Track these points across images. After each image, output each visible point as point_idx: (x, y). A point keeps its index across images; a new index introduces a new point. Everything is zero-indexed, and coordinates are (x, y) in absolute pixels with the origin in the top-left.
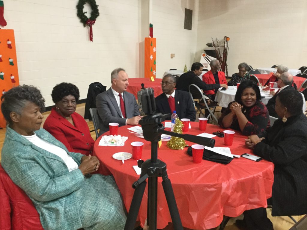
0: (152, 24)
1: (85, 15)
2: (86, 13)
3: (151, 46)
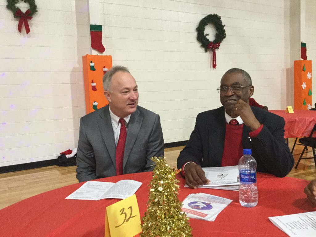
0: (305, 43)
1: (206, 38)
2: (208, 35)
3: (303, 72)
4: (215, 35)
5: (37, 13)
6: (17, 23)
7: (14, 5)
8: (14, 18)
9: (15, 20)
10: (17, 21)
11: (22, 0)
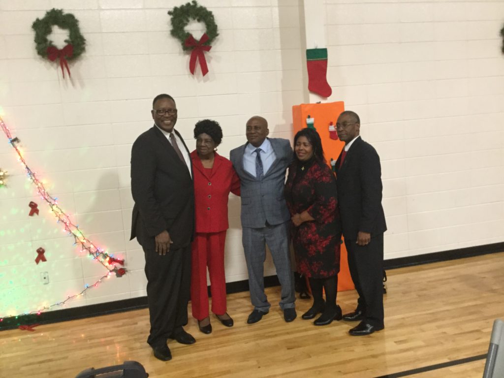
5: (217, 37)
6: (187, 58)
7: (182, 29)
8: (182, 51)
9: (185, 54)
10: (188, 54)
11: (194, 19)
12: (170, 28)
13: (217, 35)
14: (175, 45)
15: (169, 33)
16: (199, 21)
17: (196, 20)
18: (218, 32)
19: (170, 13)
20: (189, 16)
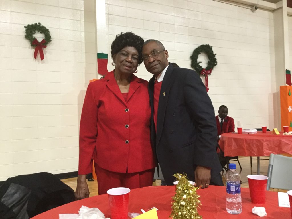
0: (289, 70)
1: (199, 65)
2: (201, 62)
4: (207, 62)
5: (51, 42)
6: (33, 51)
7: (31, 35)
9: (32, 48)
10: (34, 49)
11: (39, 31)
12: (25, 34)
13: (51, 41)
14: (27, 43)
15: (24, 37)
16: (41, 33)
17: (40, 32)
18: (51, 40)
19: (25, 27)
20: (36, 30)
